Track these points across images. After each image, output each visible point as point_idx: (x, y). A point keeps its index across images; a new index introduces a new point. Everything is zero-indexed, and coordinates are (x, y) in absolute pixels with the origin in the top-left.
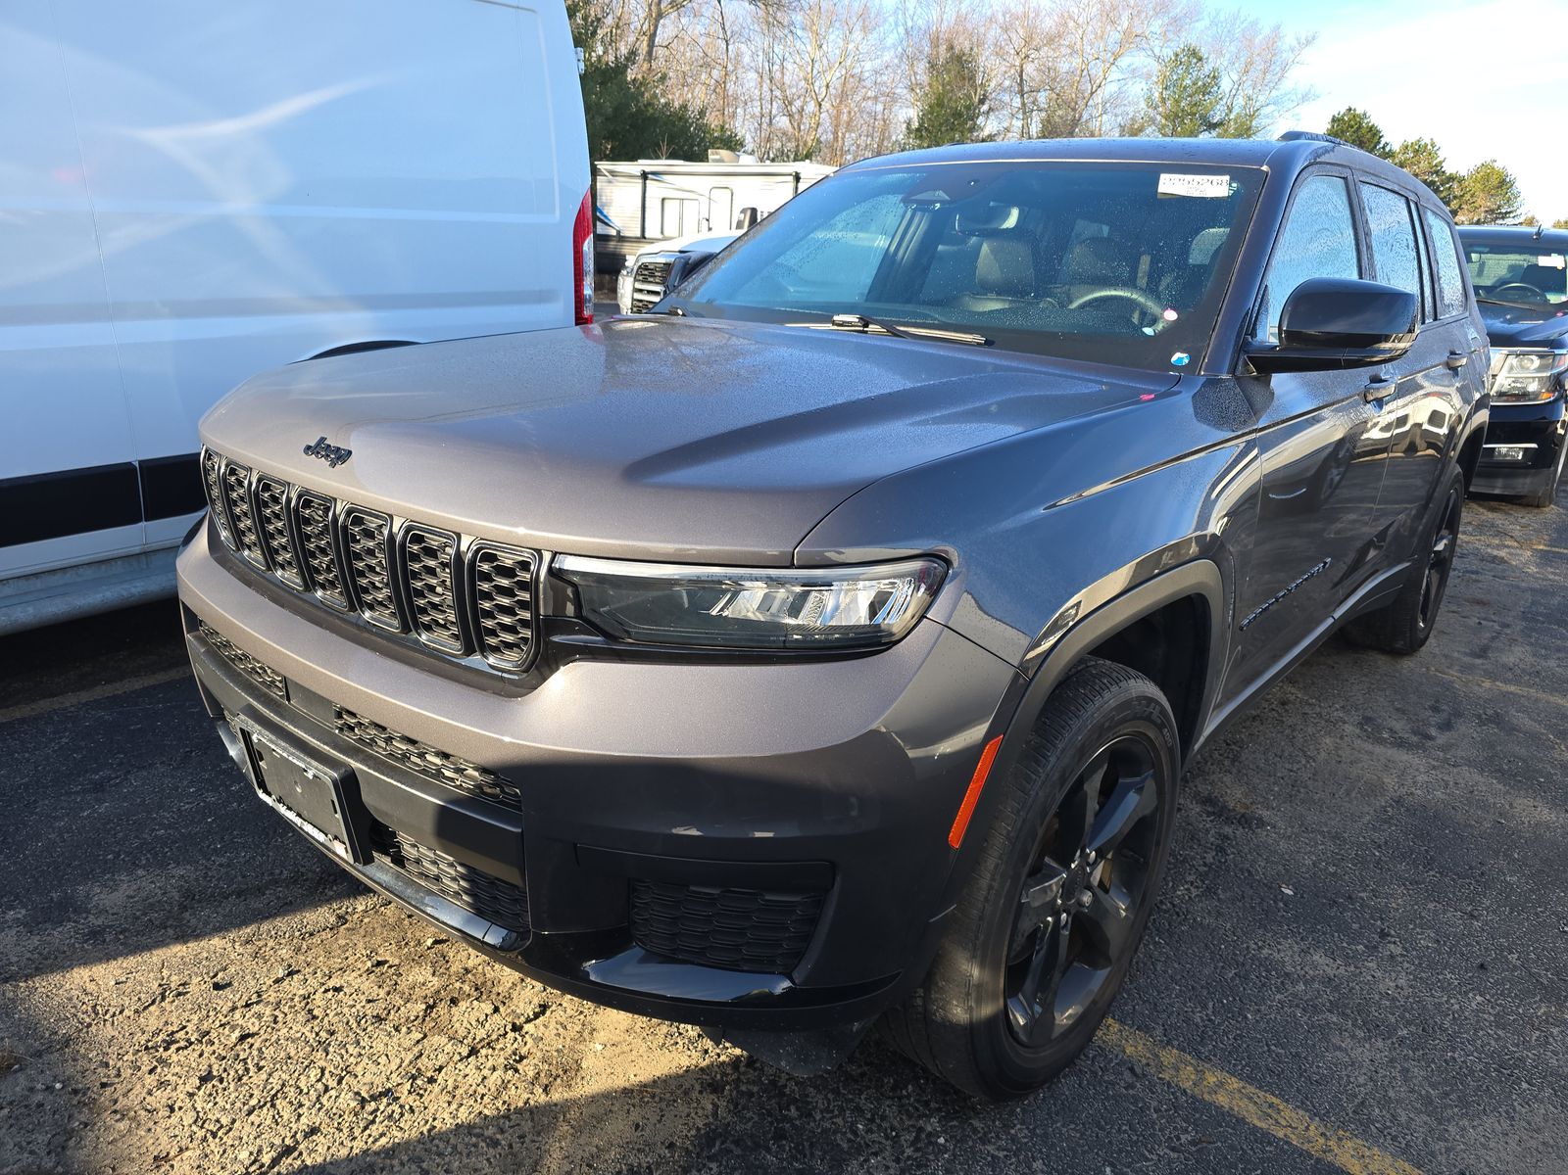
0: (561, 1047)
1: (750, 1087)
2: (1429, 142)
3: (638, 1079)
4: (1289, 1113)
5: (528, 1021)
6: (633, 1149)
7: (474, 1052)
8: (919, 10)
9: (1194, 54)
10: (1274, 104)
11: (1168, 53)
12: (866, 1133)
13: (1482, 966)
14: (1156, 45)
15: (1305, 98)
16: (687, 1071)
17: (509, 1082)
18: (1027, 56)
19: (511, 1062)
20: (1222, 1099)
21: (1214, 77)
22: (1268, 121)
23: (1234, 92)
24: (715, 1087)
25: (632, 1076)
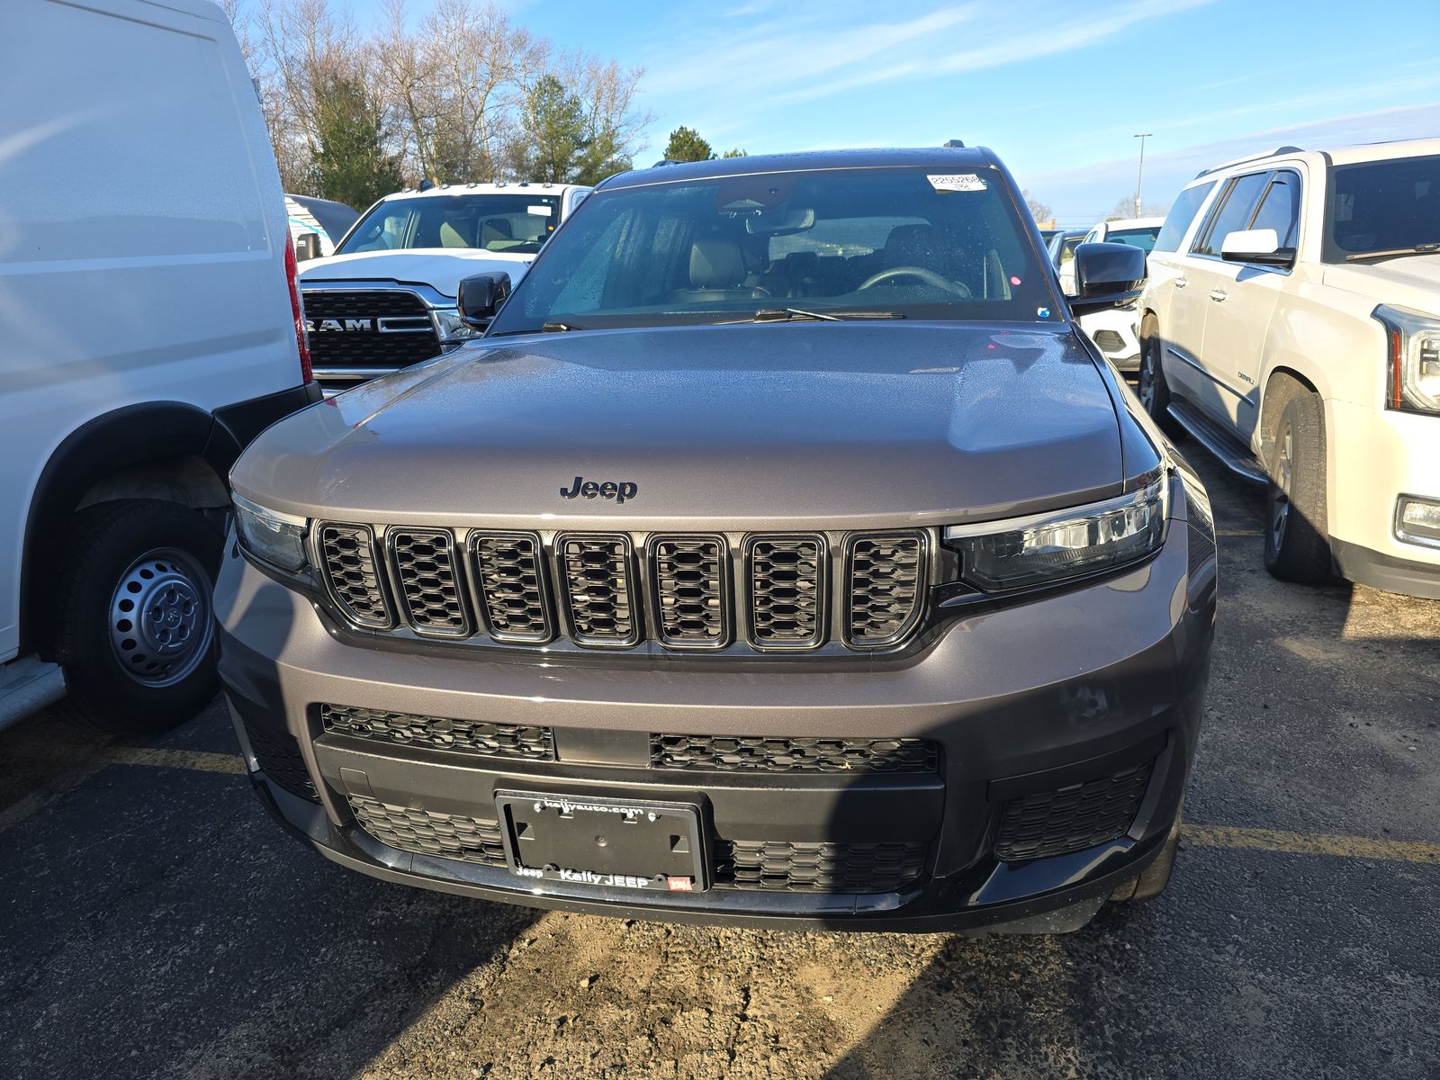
0: (798, 1014)
1: (968, 974)
2: (742, 153)
3: (885, 1007)
4: (1279, 836)
5: (745, 1007)
6: (942, 1059)
7: (732, 1055)
8: (288, 41)
9: (554, 83)
10: (627, 124)
11: (532, 82)
12: (1078, 965)
13: (1266, 707)
14: (520, 75)
15: (648, 119)
16: (912, 985)
17: (789, 1060)
18: (412, 85)
19: (773, 1044)
20: (1238, 843)
21: (575, 103)
22: (625, 139)
23: (593, 115)
24: (944, 986)
25: (878, 1008)
